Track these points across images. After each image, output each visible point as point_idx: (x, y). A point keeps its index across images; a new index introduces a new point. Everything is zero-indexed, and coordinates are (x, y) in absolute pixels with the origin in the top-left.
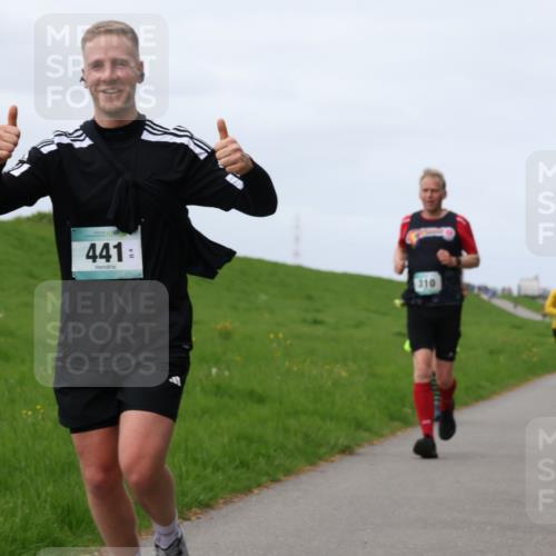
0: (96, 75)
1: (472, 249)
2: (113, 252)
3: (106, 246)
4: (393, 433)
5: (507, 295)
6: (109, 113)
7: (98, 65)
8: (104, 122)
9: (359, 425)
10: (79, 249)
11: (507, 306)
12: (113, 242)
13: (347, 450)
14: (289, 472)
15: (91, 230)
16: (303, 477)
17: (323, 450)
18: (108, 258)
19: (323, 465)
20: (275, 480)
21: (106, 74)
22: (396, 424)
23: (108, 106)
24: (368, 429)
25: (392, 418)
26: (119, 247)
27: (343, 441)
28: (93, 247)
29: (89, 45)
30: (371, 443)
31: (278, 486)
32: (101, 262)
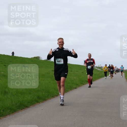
0: (60, 43)
1: (95, 63)
2: (60, 61)
3: (59, 61)
4: (82, 86)
5: (97, 67)
6: (61, 47)
7: (60, 42)
8: (60, 48)
9: (77, 85)
10: (57, 61)
11: (97, 68)
12: (60, 60)
13: (76, 88)
14: (68, 91)
15: (58, 59)
16: (70, 92)
17: (72, 88)
18: (60, 62)
19: (72, 90)
20: (66, 92)
21: (61, 43)
22: (82, 85)
23: (61, 46)
24: (78, 85)
25: (82, 84)
26: (61, 61)
27: (75, 87)
28: (58, 61)
29: (59, 40)
30: (79, 87)
31: (67, 93)
32: (59, 62)
